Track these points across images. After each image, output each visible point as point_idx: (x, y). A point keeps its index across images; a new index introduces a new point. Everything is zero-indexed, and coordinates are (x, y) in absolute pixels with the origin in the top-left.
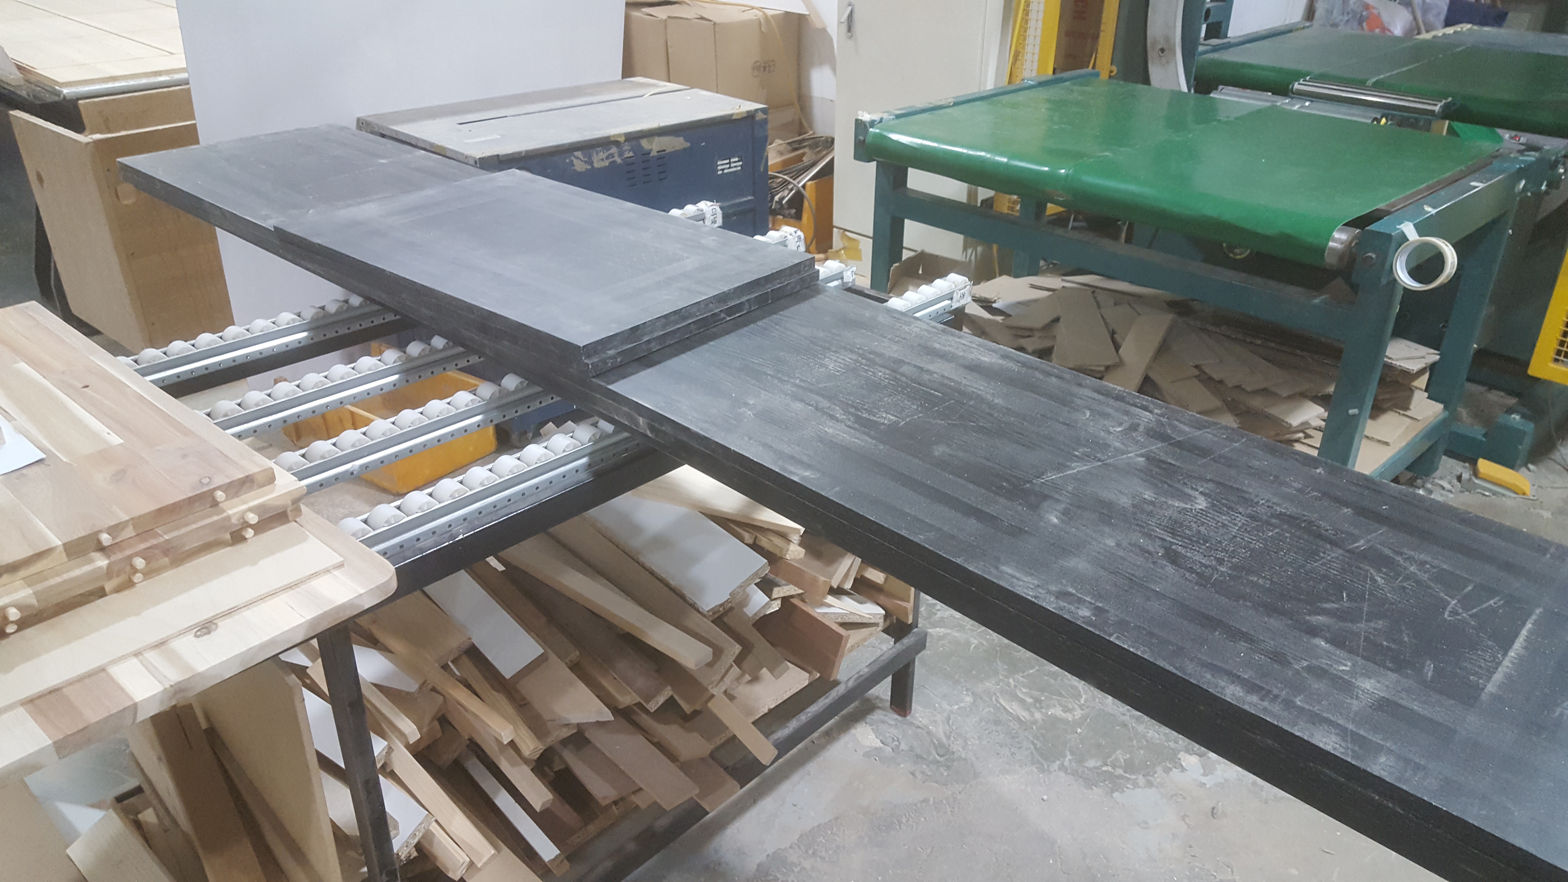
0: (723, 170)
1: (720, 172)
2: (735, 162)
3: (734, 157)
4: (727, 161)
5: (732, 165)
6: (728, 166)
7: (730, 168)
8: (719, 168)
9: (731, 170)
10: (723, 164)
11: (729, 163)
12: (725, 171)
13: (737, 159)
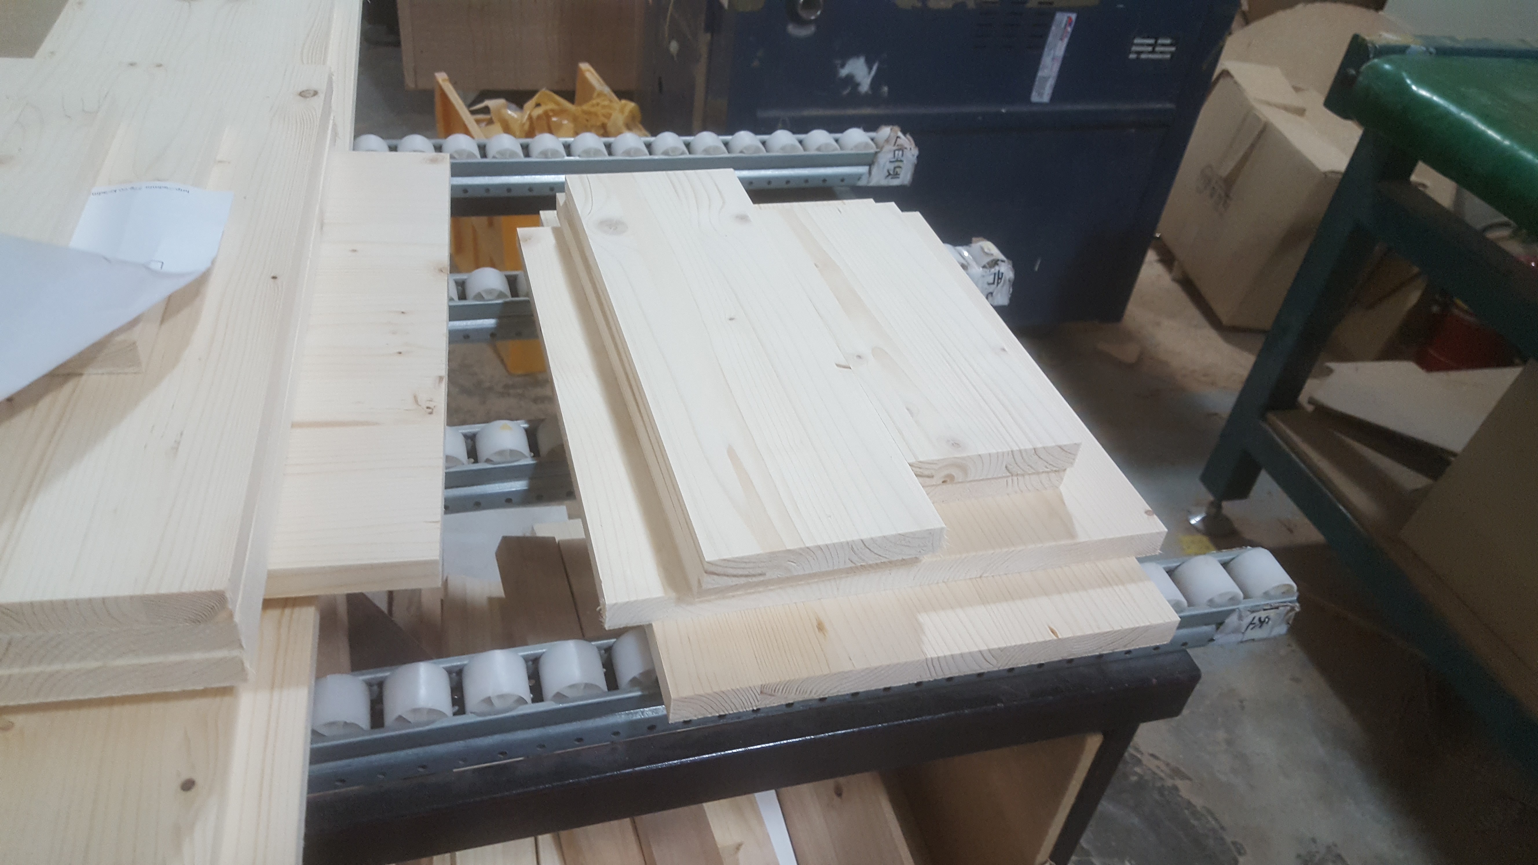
0: (1139, 53)
1: (1132, 56)
2: (1163, 45)
3: (1166, 36)
4: (1151, 41)
5: (1158, 49)
6: (1150, 49)
7: (1153, 52)
8: (1134, 48)
9: (1151, 56)
10: (1142, 45)
11: (1154, 46)
12: (1143, 56)
13: (1168, 41)
